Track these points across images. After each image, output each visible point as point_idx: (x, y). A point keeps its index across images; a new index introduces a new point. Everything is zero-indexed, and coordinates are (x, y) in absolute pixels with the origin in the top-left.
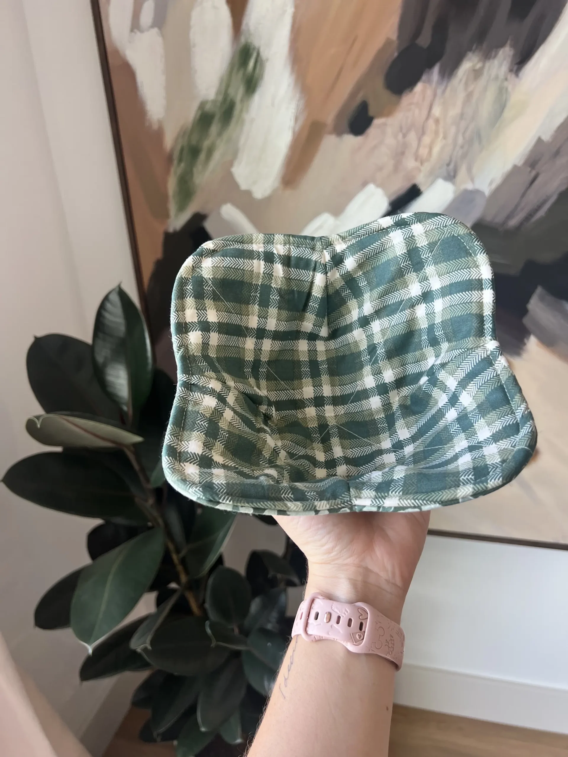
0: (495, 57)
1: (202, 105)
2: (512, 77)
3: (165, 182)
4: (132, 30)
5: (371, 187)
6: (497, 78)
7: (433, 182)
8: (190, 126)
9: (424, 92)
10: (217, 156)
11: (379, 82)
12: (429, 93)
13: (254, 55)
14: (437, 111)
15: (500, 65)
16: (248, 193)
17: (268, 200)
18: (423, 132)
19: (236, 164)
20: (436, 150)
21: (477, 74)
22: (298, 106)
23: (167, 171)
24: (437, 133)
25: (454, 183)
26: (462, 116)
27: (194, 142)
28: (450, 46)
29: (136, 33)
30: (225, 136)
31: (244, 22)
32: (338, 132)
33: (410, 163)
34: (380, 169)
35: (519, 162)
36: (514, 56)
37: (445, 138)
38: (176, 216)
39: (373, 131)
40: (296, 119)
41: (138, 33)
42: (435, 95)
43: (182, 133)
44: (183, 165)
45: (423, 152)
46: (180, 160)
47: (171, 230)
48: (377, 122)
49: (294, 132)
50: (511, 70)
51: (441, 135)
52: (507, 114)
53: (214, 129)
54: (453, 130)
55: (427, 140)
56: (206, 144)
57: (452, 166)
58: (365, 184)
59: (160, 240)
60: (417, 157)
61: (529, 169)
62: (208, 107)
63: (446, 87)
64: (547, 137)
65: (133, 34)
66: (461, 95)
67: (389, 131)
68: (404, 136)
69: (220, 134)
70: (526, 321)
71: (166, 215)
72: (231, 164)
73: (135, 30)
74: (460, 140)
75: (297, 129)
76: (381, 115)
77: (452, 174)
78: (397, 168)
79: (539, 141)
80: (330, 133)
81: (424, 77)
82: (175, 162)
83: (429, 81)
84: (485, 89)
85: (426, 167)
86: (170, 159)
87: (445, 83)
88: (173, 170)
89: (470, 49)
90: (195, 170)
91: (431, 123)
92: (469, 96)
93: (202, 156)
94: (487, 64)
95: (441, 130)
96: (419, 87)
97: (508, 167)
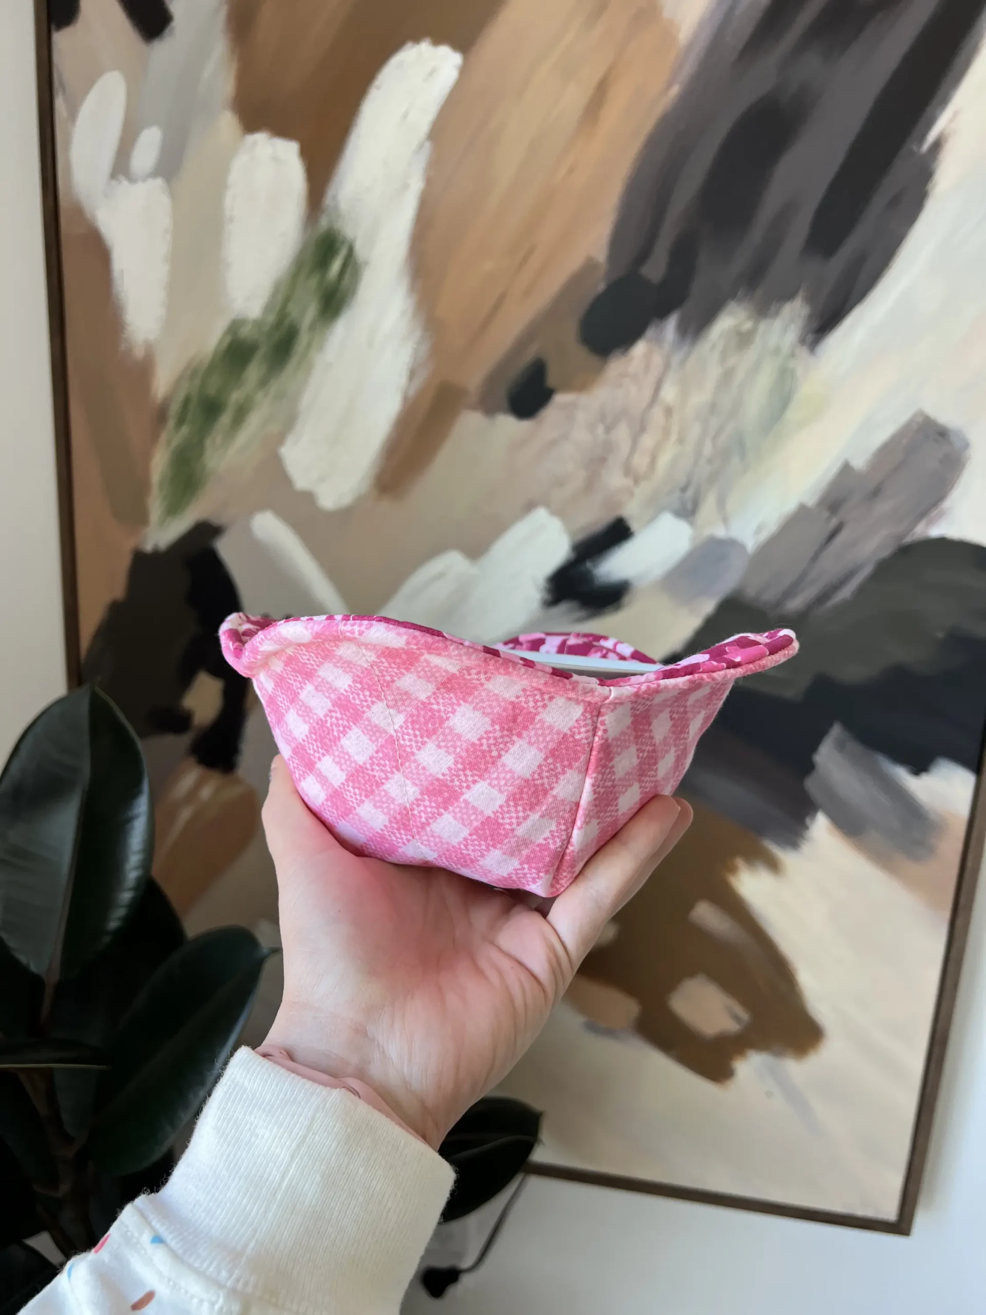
0: (777, 314)
1: (235, 326)
2: (803, 352)
3: (147, 457)
4: (113, 175)
5: (541, 515)
6: (777, 351)
7: (653, 519)
8: (206, 362)
9: (648, 357)
10: (254, 421)
11: (570, 330)
12: (657, 360)
13: (343, 253)
14: (669, 393)
15: (785, 330)
16: (309, 497)
17: (345, 515)
18: (641, 428)
19: (290, 440)
20: (664, 461)
21: (743, 339)
22: (416, 351)
23: (154, 438)
24: (666, 432)
25: (692, 524)
26: (713, 407)
27: (212, 391)
28: (699, 287)
29: (120, 182)
30: (274, 387)
31: (330, 193)
32: (488, 408)
33: (615, 479)
34: (560, 483)
35: (811, 500)
36: (810, 317)
37: (681, 440)
38: (162, 522)
39: (551, 414)
40: (412, 374)
41: (125, 183)
42: (667, 366)
43: (191, 372)
44: (185, 430)
45: (640, 462)
46: (181, 421)
47: (148, 547)
48: (560, 399)
49: (405, 399)
50: (802, 341)
51: (674, 437)
52: (792, 414)
53: (254, 372)
54: (695, 431)
55: (648, 441)
56: (235, 397)
57: (690, 493)
58: (529, 507)
59: (124, 563)
60: (628, 470)
61: (826, 514)
62: (245, 332)
63: (687, 355)
64: (859, 462)
65: (114, 182)
66: (714, 372)
67: (581, 417)
68: (608, 430)
69: (264, 383)
70: (810, 784)
71: (140, 518)
72: (280, 439)
73: (121, 177)
74: (708, 450)
75: (411, 393)
76: (569, 387)
77: (689, 506)
78: (590, 485)
79: (846, 469)
80: (474, 408)
81: (650, 332)
82: (171, 423)
83: (659, 341)
84: (757, 367)
85: (643, 490)
86: (161, 416)
87: (685, 349)
88: (164, 437)
89: (732, 295)
90: (208, 442)
91: (657, 414)
92: (727, 376)
93: (225, 419)
94: (763, 326)
95: (675, 429)
96: (640, 348)
97: (790, 506)
